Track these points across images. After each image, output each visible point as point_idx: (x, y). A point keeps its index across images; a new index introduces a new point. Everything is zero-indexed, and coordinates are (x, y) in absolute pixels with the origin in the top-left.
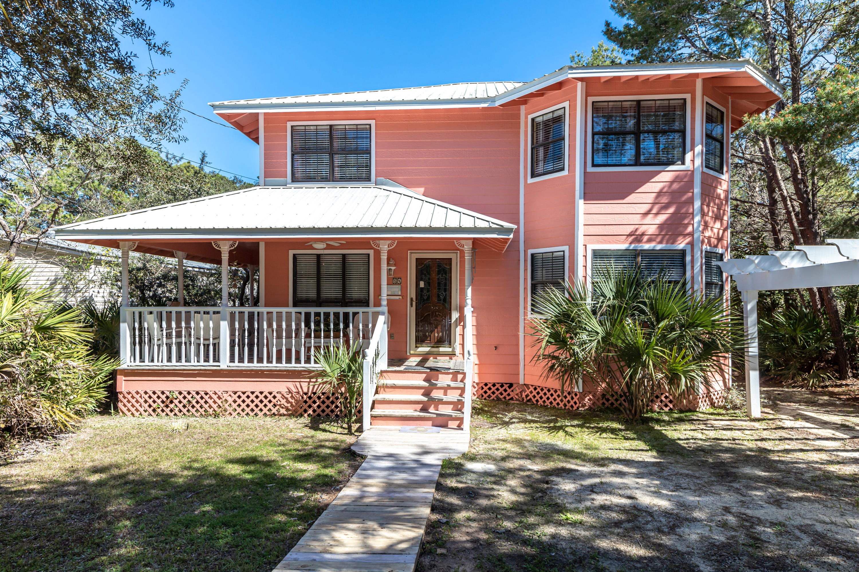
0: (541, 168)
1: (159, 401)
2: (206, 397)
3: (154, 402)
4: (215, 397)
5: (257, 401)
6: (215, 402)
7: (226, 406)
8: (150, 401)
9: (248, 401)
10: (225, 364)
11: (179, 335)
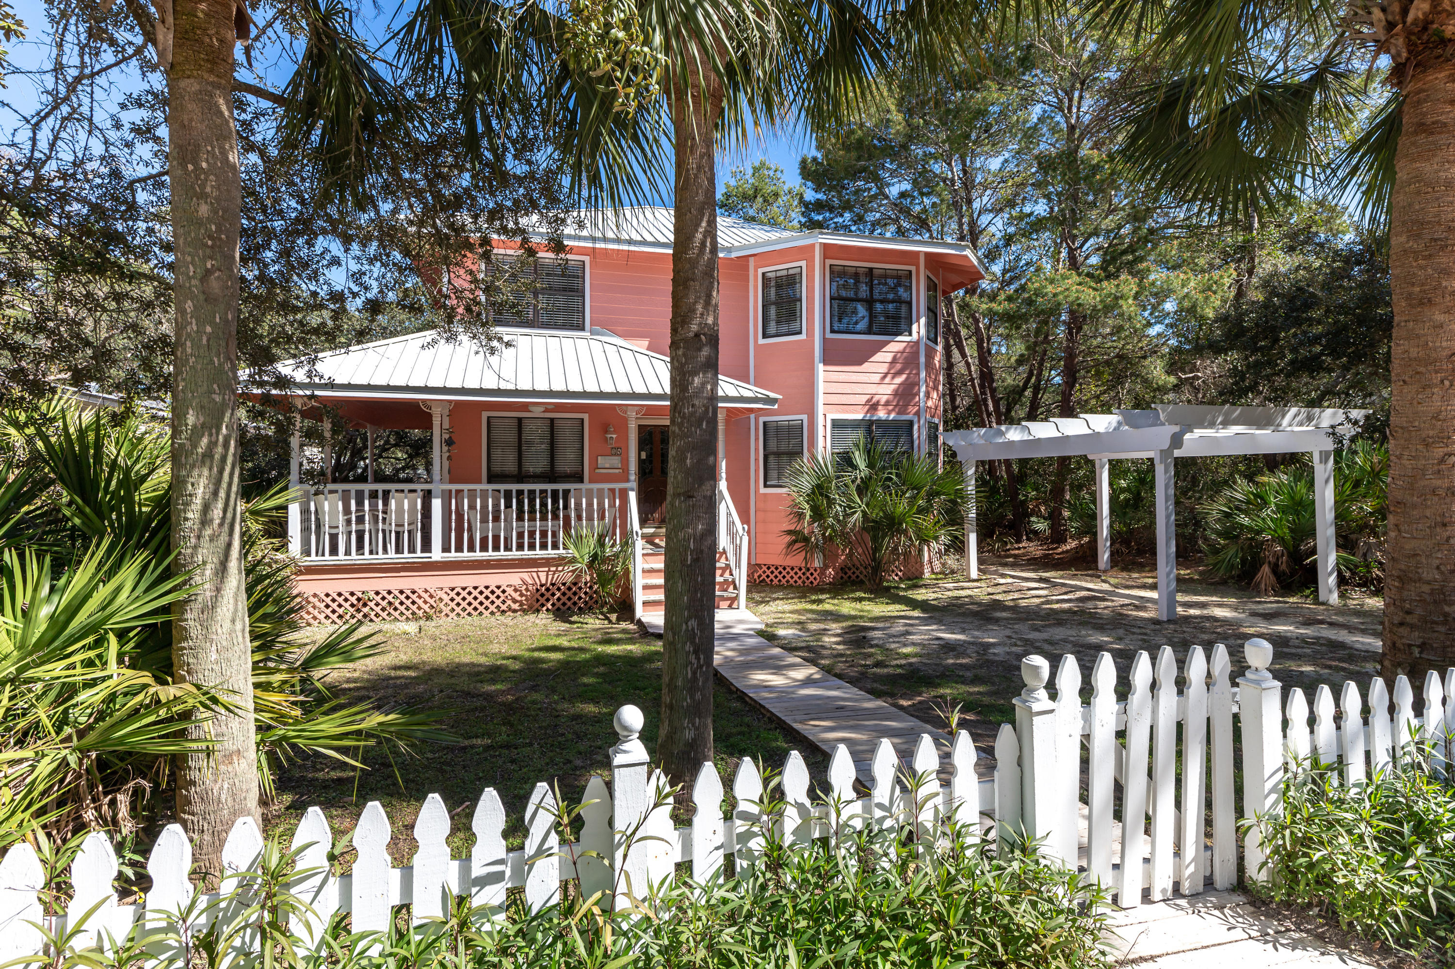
0: (772, 328)
1: (347, 605)
2: (414, 597)
3: (340, 606)
4: (426, 596)
5: (481, 598)
6: (425, 602)
7: (441, 605)
8: (334, 606)
9: (470, 599)
10: (437, 554)
11: (360, 520)
